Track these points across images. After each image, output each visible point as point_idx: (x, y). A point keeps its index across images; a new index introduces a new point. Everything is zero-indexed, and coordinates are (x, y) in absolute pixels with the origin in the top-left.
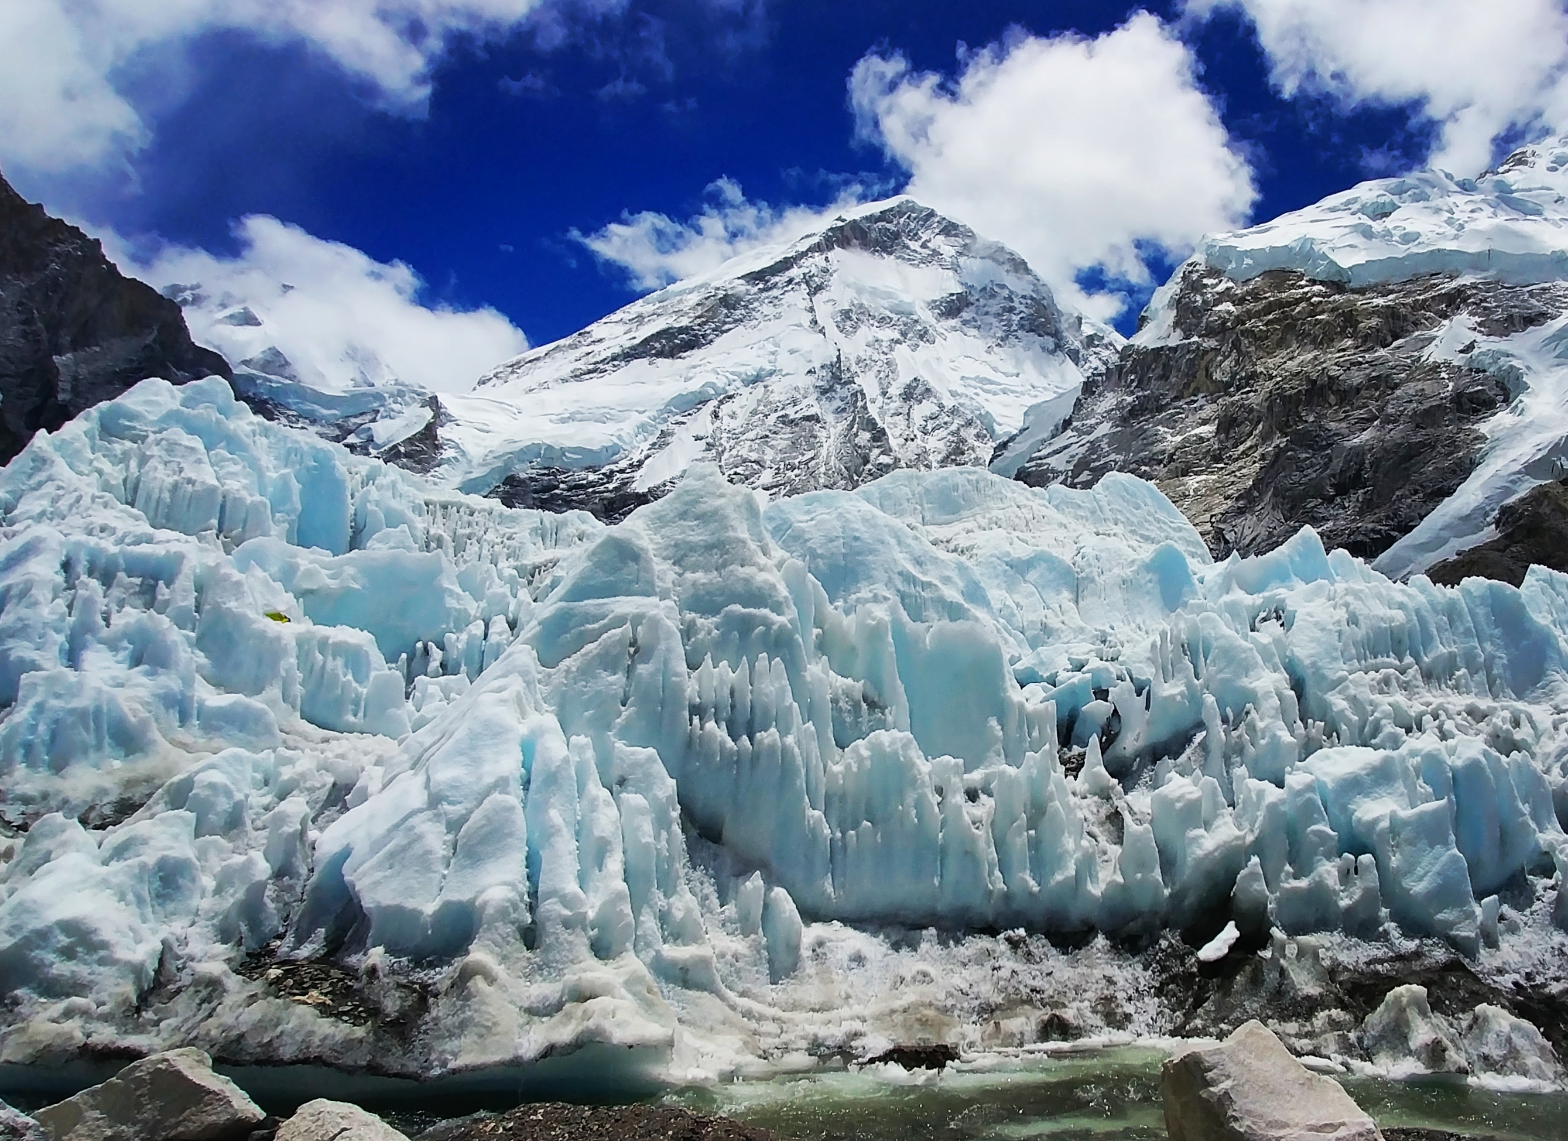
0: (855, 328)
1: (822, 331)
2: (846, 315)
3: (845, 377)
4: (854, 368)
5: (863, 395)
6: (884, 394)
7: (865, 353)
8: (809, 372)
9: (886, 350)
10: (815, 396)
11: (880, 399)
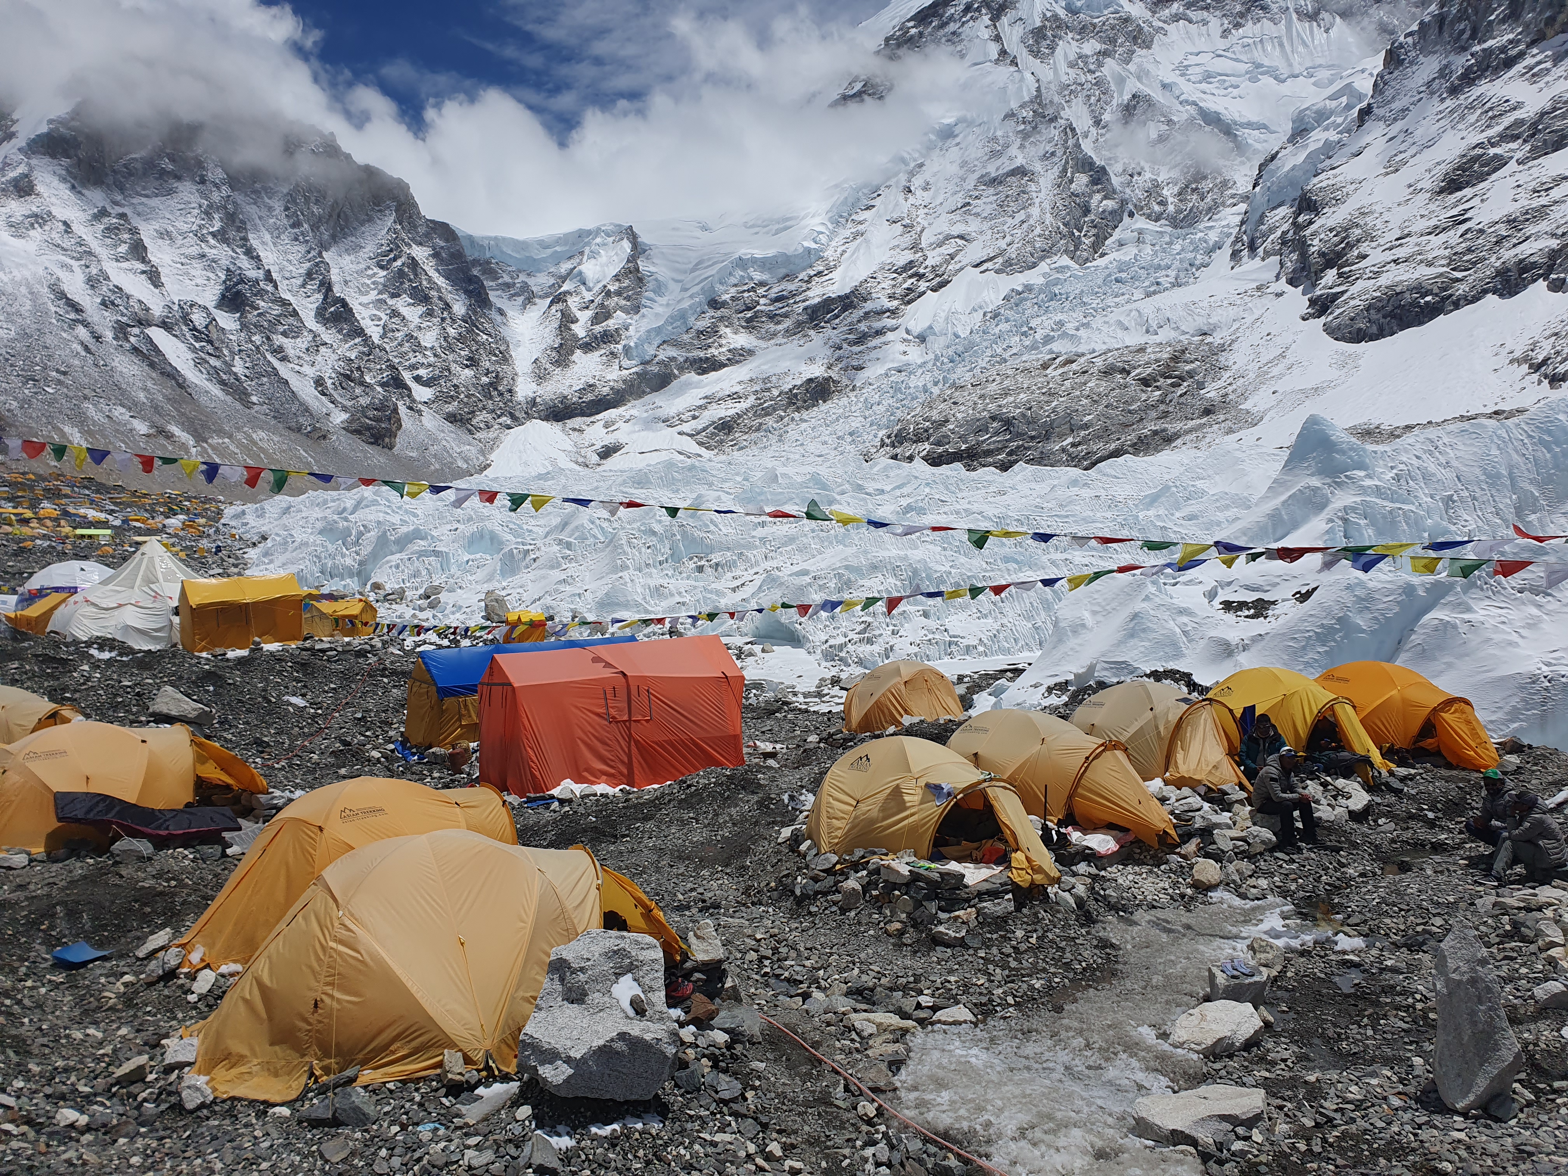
0: (1052, 48)
1: (1014, 63)
2: (1039, 34)
3: (1050, 111)
4: (1057, 99)
5: (1073, 130)
6: (1097, 123)
7: (1068, 75)
8: (1006, 117)
9: (1092, 67)
10: (1019, 141)
11: (1093, 131)
